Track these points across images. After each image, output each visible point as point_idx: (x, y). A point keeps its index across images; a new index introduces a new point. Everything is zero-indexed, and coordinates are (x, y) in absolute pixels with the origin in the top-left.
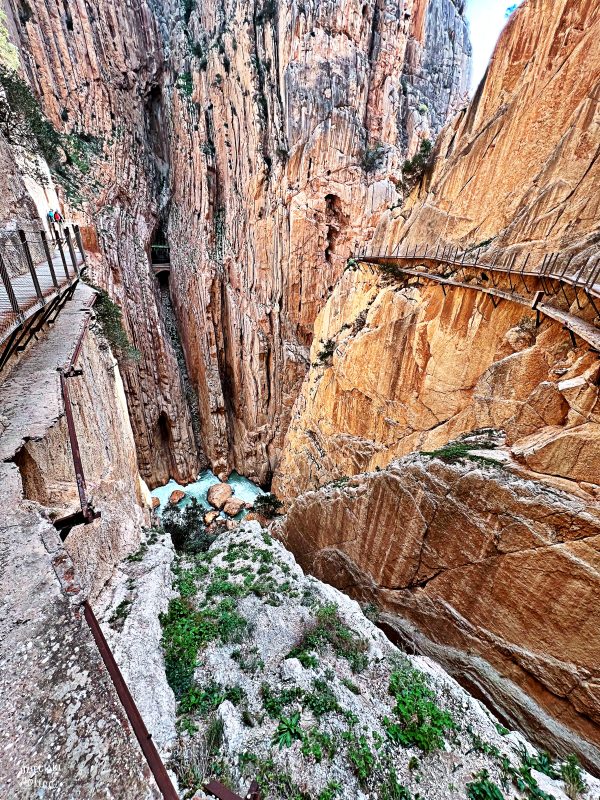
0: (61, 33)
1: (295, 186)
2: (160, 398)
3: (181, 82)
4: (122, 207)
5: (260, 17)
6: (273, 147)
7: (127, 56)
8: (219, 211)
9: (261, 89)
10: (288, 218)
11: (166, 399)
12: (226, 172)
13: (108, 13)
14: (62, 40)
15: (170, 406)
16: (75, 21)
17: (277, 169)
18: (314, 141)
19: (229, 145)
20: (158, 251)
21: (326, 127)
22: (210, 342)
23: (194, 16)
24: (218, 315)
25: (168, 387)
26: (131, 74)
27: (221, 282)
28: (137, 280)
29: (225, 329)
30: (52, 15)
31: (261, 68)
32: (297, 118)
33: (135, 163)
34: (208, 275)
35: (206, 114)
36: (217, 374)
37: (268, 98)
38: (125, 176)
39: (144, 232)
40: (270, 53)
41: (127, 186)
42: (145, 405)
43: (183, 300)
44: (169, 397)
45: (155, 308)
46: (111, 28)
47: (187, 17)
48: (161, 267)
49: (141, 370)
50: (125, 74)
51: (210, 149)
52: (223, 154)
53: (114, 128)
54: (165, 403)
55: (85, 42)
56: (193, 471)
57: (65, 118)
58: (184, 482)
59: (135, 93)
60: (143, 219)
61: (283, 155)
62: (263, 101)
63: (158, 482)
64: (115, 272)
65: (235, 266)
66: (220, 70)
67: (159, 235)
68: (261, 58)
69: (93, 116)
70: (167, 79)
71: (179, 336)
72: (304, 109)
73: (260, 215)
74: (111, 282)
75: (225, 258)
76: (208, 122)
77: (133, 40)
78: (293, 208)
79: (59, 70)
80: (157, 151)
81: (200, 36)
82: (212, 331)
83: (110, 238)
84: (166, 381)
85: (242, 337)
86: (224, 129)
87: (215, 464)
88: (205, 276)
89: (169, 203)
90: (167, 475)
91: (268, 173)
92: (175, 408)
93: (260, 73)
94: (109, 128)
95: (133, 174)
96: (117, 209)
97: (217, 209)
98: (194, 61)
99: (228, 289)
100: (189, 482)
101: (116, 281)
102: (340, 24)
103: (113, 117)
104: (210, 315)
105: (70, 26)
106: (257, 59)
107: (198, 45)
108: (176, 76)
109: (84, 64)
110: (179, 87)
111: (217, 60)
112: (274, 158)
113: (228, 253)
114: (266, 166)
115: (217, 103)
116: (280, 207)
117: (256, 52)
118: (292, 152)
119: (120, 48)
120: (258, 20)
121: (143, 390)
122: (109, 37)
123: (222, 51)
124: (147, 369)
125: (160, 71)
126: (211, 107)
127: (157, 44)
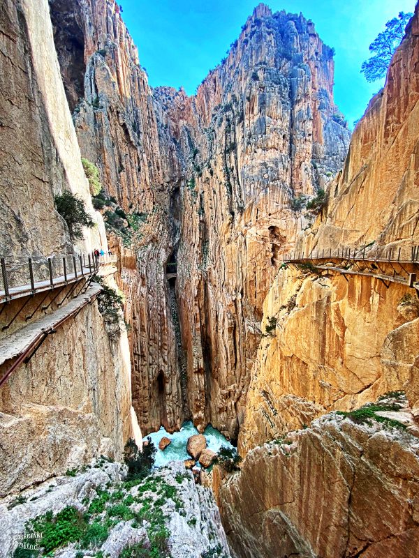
0: (135, 174)
1: (249, 224)
2: (161, 360)
3: (189, 184)
4: (153, 245)
5: (228, 150)
6: (235, 206)
7: (164, 177)
8: (206, 242)
9: (228, 180)
10: (245, 241)
11: (164, 361)
12: (210, 222)
13: (157, 163)
14: (135, 176)
15: (166, 366)
16: (142, 168)
17: (237, 217)
18: (259, 200)
19: (211, 208)
20: (171, 267)
21: (266, 192)
22: (196, 321)
23: (197, 156)
24: (202, 302)
25: (166, 352)
26: (165, 184)
27: (205, 282)
28: (156, 283)
29: (207, 311)
30: (132, 167)
31: (228, 172)
32: (248, 190)
33: (163, 223)
34: (197, 278)
35: (201, 196)
36: (200, 343)
37: (232, 184)
38: (157, 230)
39: (164, 256)
40: (233, 164)
41: (157, 235)
42: (150, 365)
43: (182, 294)
44: (166, 360)
45: (164, 300)
46: (158, 168)
47: (194, 157)
48: (171, 276)
49: (151, 340)
50: (162, 185)
51: (202, 211)
52: (208, 213)
53: (154, 208)
54: (163, 364)
55: (145, 174)
56: (178, 421)
57: (131, 207)
58: (171, 430)
59: (166, 192)
60: (164, 250)
61: (241, 210)
62: (229, 185)
63: (152, 428)
64: (143, 279)
65: (214, 272)
66: (208, 175)
67: (172, 258)
68: (228, 166)
69: (144, 205)
70: (183, 184)
71: (177, 317)
72: (252, 186)
73: (228, 242)
74: (139, 285)
75: (207, 268)
76: (201, 199)
77: (168, 170)
78: (248, 236)
79: (132, 188)
80: (174, 216)
81: (200, 163)
82: (198, 312)
83: (143, 261)
84: (166, 347)
85: (217, 316)
86: (210, 202)
87: (195, 416)
88: (195, 278)
89: (179, 241)
90: (159, 423)
91: (232, 220)
92: (170, 368)
93: (228, 173)
94: (151, 208)
95: (161, 228)
96: (150, 246)
97: (204, 241)
98: (196, 174)
99: (209, 286)
100: (175, 431)
101: (143, 285)
102: (270, 145)
103: (154, 203)
104: (197, 303)
105: (139, 170)
106: (227, 168)
107: (199, 167)
108: (187, 181)
109: (144, 184)
110: (188, 186)
111: (207, 172)
112: (236, 211)
113: (209, 265)
114: (231, 216)
115: (206, 190)
116: (240, 236)
117: (226, 165)
118: (247, 206)
119: (161, 175)
120: (227, 152)
121: (150, 354)
122: (157, 171)
123: (210, 167)
124: (155, 339)
125: (180, 181)
126: (203, 192)
127: (179, 170)
